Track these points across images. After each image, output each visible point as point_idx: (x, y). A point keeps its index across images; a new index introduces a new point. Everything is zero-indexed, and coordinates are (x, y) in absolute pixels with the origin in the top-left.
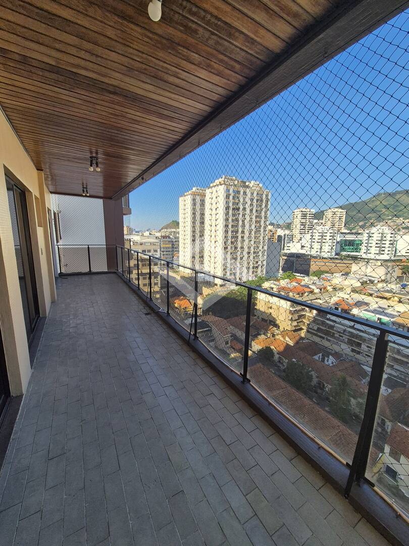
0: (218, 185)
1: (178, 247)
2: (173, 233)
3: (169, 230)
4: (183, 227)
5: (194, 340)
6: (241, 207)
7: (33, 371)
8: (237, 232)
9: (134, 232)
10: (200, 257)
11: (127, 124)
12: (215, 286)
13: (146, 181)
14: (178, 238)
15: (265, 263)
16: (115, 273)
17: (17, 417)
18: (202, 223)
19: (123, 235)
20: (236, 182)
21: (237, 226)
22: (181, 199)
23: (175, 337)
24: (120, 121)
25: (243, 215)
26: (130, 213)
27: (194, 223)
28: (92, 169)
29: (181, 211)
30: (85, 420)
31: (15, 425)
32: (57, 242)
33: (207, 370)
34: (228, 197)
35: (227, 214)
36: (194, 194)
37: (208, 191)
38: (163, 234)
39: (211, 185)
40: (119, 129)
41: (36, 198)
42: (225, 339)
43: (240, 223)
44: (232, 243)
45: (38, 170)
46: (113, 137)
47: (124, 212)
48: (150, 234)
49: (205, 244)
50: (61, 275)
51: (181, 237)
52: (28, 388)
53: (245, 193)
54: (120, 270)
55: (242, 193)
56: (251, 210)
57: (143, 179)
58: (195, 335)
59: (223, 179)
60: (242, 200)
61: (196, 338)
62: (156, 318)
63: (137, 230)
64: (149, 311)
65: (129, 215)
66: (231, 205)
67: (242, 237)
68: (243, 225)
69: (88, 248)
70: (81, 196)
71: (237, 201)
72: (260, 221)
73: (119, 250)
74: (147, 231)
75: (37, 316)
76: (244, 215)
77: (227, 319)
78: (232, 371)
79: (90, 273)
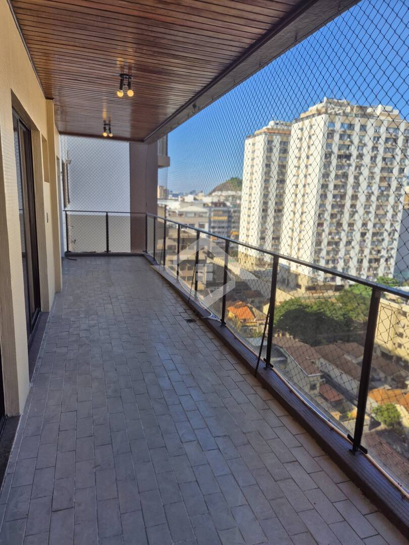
0: (313, 115)
1: (238, 221)
2: (230, 199)
3: (225, 193)
4: (248, 189)
5: (265, 369)
6: (355, 153)
7: (31, 385)
8: (343, 197)
9: (170, 196)
10: (273, 238)
11: (181, 16)
12: (298, 289)
13: (200, 110)
14: (239, 206)
15: (394, 253)
16: (142, 256)
17: (12, 445)
18: (282, 181)
19: (156, 199)
20: (348, 109)
21: (344, 186)
22: (248, 142)
23: (233, 361)
24: (171, 13)
25: (356, 167)
26: (168, 165)
27: (267, 181)
28: (120, 94)
29: (247, 162)
30: (99, 465)
31: (11, 456)
32: (65, 206)
33: (287, 421)
34: (330, 135)
35: (327, 165)
36: (271, 133)
37: (295, 127)
38: (215, 200)
39: (302, 115)
40: (167, 25)
41: (44, 140)
42: (311, 379)
43: (351, 180)
44: (333, 216)
45: (47, 98)
46: (157, 40)
47: (159, 164)
48: (195, 199)
49: (284, 218)
50: (69, 255)
51: (244, 204)
52: (25, 408)
53: (363, 128)
54: (150, 252)
55: (357, 128)
56: (373, 159)
57: (194, 106)
58: (267, 360)
59: (323, 104)
60: (356, 140)
61: (269, 366)
62: (202, 328)
63: (174, 192)
64: (193, 317)
65: (166, 168)
66: (335, 149)
67: (353, 206)
68: (357, 185)
69: (107, 216)
70: (102, 137)
71: (347, 142)
72: (390, 178)
73: (150, 221)
74: (191, 193)
75: (37, 310)
76: (358, 167)
77: (316, 346)
78: (332, 429)
79: (107, 254)
